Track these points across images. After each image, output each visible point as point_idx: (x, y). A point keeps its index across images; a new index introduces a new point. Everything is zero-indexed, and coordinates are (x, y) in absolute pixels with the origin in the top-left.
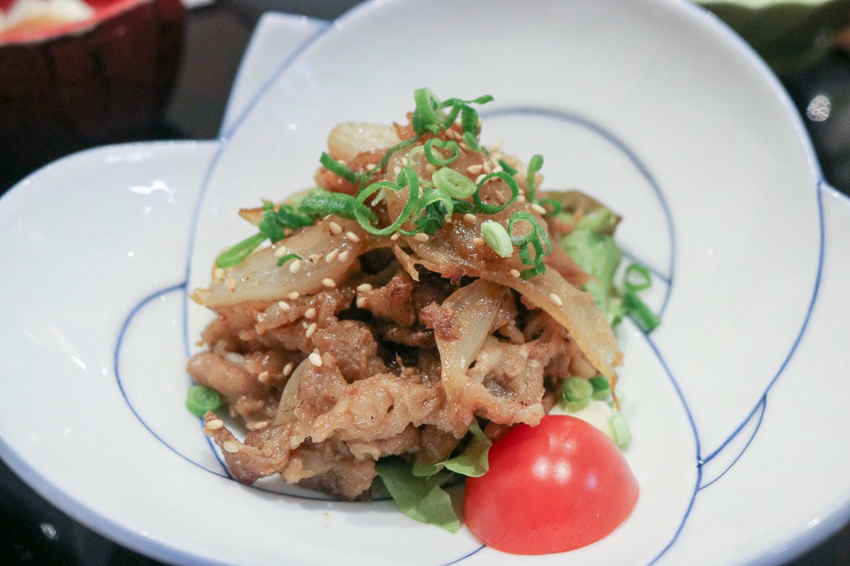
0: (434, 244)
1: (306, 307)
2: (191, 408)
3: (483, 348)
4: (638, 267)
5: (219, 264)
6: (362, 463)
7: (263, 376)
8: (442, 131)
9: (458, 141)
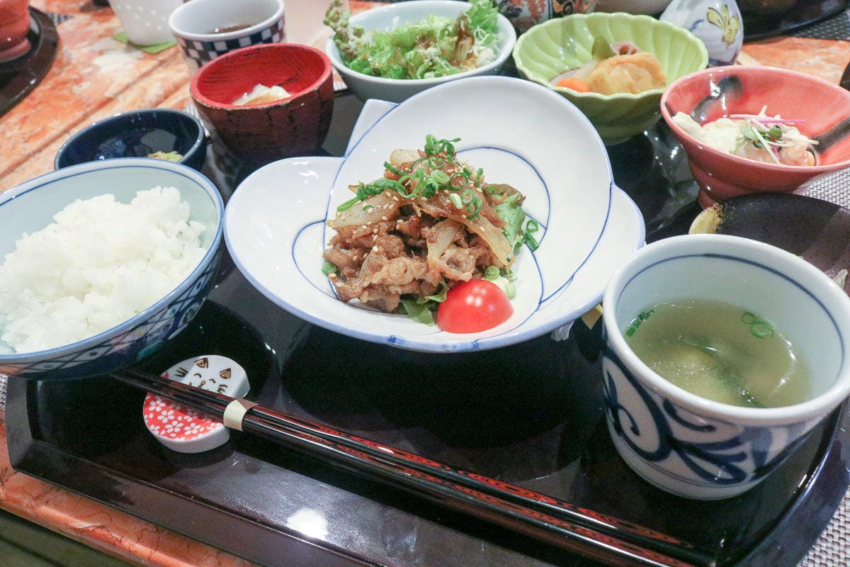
0: (429, 202)
1: (374, 228)
2: (324, 271)
3: (448, 248)
4: (533, 222)
5: (339, 210)
6: (394, 295)
7: (355, 258)
8: (437, 154)
9: (443, 158)
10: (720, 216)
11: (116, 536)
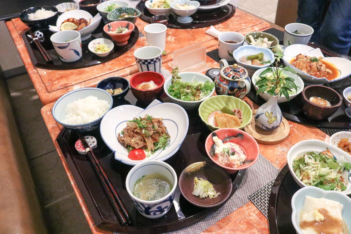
10: (204, 165)
11: (63, 160)
